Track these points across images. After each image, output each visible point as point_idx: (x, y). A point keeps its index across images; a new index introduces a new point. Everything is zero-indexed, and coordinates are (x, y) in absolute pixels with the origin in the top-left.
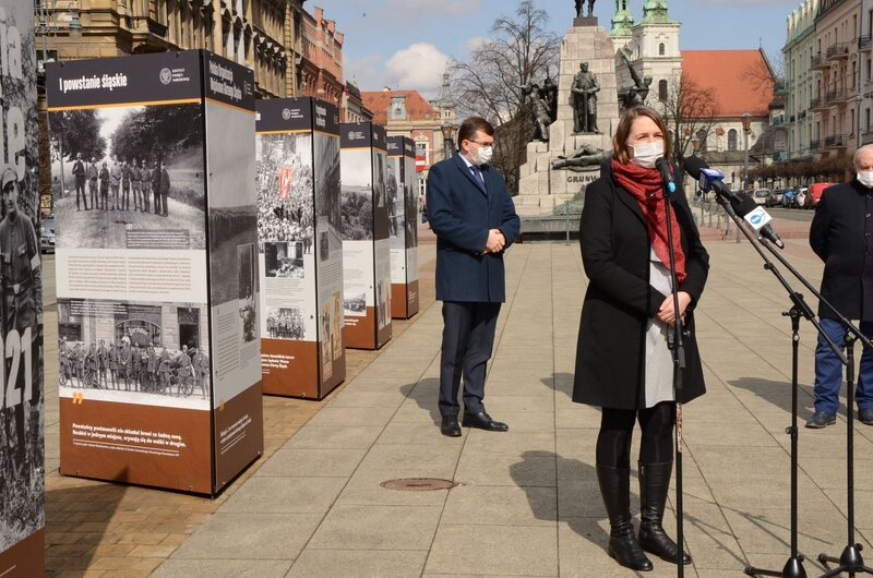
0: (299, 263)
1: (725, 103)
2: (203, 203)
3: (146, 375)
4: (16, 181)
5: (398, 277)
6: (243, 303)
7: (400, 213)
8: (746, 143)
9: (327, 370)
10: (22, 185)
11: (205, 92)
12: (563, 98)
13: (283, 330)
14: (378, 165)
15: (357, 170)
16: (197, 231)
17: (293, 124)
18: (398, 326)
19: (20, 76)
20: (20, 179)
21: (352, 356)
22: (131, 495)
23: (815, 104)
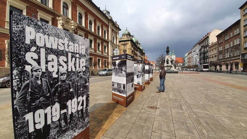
0: (140, 77)
1: (179, 62)
2: (126, 72)
3: (120, 91)
4: (82, 71)
5: (151, 77)
6: (132, 83)
7: (151, 71)
8: (181, 65)
9: (143, 88)
10: (84, 72)
11: (127, 58)
12: (166, 61)
13: (138, 84)
14: (149, 67)
15: (147, 67)
16: (125, 75)
17: (140, 63)
18: (151, 82)
19: (85, 54)
20: (84, 70)
21: (146, 85)
22: (119, 105)
23: (188, 62)
